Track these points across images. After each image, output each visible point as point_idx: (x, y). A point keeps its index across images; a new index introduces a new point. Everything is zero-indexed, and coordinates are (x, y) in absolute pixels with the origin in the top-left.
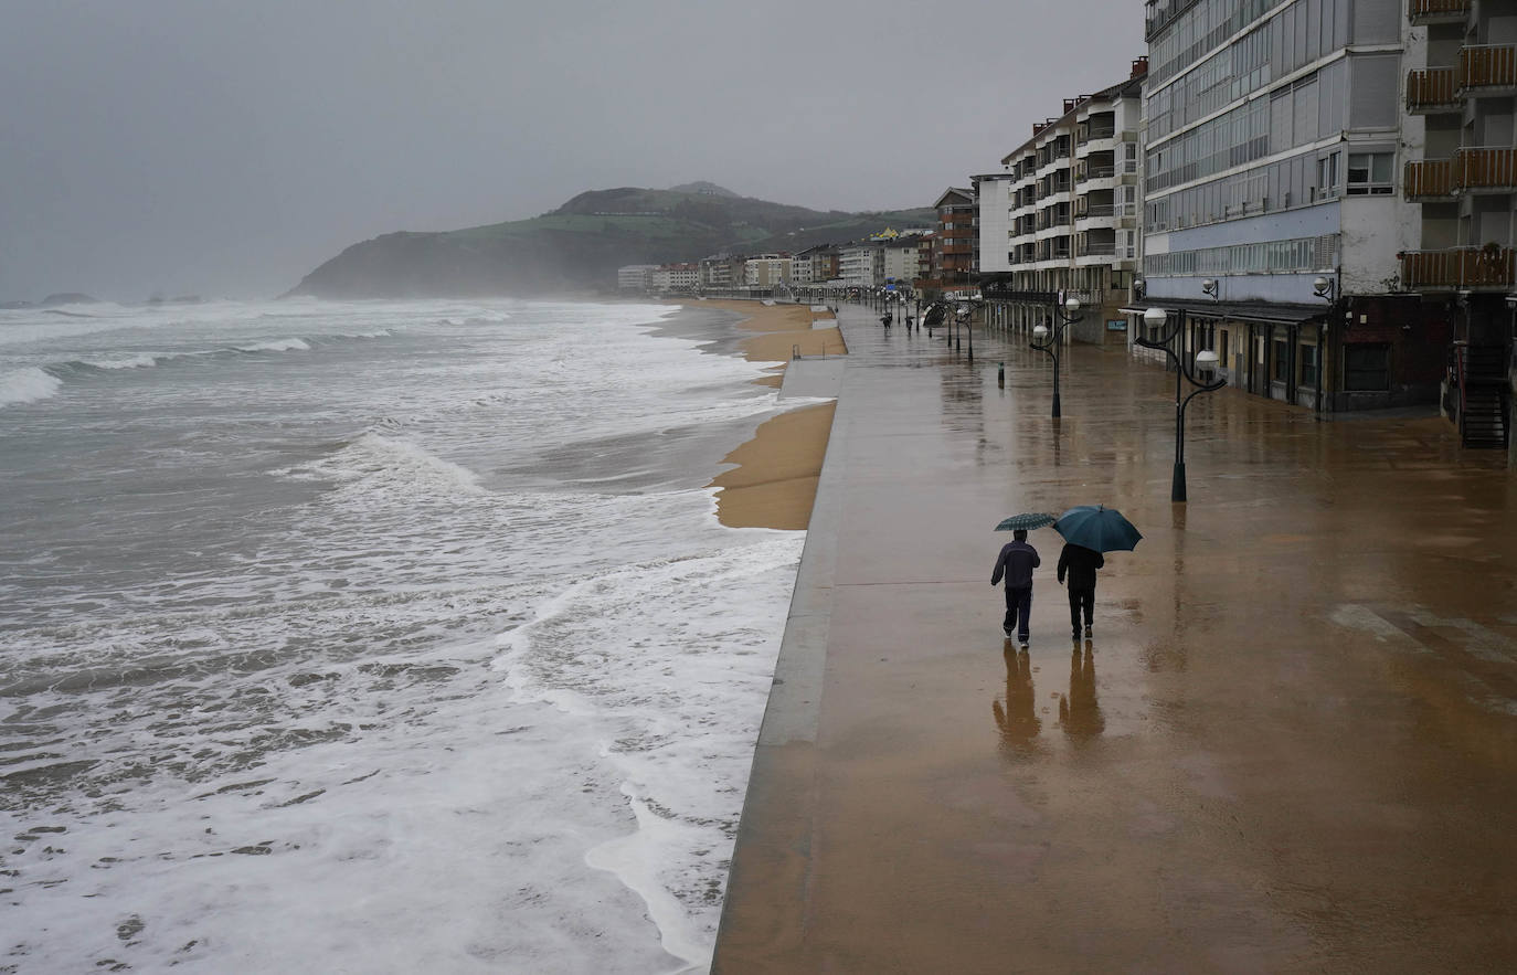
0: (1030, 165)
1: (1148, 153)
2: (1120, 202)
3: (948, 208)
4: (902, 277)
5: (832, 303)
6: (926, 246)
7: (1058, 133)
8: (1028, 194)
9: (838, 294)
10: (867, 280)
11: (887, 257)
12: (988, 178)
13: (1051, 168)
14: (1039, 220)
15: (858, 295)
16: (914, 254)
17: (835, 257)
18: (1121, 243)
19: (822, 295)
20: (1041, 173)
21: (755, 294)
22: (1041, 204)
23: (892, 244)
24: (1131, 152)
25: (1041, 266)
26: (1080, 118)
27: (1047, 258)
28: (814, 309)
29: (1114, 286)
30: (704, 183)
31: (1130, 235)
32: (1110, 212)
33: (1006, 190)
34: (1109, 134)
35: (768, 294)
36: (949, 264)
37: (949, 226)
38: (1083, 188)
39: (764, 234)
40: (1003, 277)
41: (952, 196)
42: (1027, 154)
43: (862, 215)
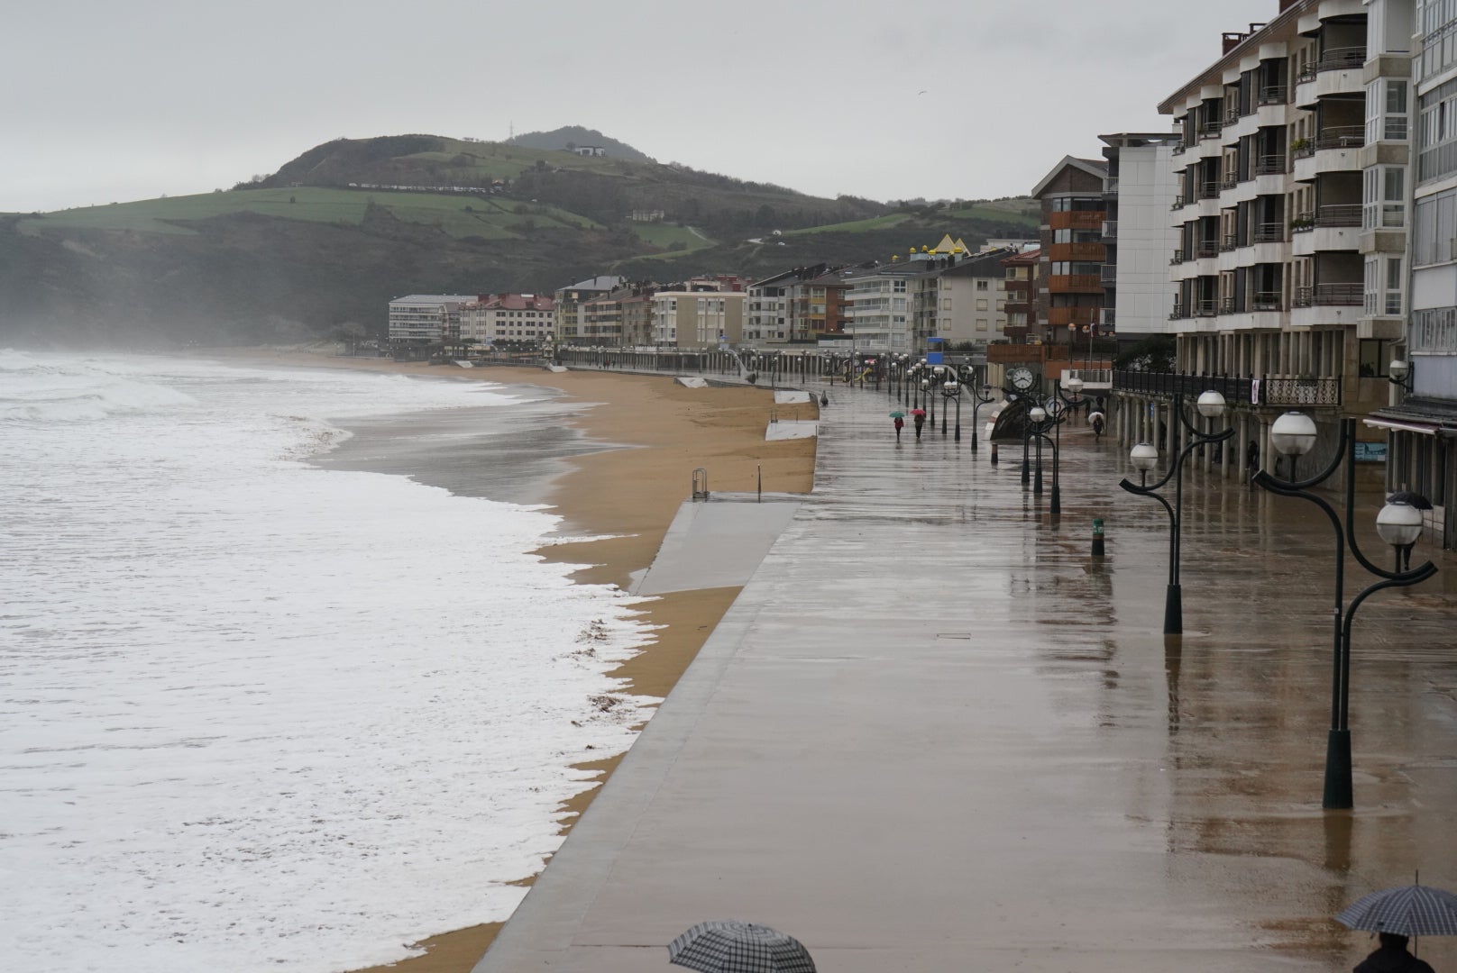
0: (1211, 116)
1: (1422, 100)
2: (1373, 201)
3: (1062, 201)
4: (970, 337)
5: (819, 385)
6: (1021, 274)
7: (1265, 53)
8: (1207, 177)
9: (835, 369)
10: (898, 341)
11: (942, 294)
12: (1137, 141)
13: (1248, 125)
14: (1227, 230)
15: (878, 373)
16: (996, 288)
17: (835, 290)
18: (1375, 282)
19: (804, 367)
20: (1232, 134)
21: (667, 362)
22: (1230, 198)
23: (951, 268)
24: (1396, 98)
25: (1227, 324)
26: (1304, 26)
27: (1237, 307)
28: (782, 398)
29: (1364, 371)
30: (579, 131)
31: (1394, 267)
32: (1353, 218)
33: (1169, 167)
34: (1356, 59)
35: (693, 364)
36: (1061, 311)
37: (1063, 236)
38: (1307, 168)
39: (696, 238)
40: (1160, 346)
41: (1069, 173)
42: (1205, 94)
43: (904, 207)
